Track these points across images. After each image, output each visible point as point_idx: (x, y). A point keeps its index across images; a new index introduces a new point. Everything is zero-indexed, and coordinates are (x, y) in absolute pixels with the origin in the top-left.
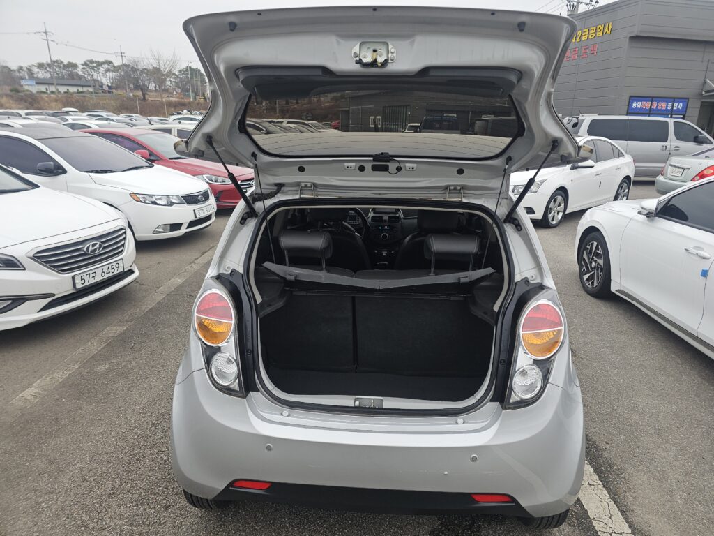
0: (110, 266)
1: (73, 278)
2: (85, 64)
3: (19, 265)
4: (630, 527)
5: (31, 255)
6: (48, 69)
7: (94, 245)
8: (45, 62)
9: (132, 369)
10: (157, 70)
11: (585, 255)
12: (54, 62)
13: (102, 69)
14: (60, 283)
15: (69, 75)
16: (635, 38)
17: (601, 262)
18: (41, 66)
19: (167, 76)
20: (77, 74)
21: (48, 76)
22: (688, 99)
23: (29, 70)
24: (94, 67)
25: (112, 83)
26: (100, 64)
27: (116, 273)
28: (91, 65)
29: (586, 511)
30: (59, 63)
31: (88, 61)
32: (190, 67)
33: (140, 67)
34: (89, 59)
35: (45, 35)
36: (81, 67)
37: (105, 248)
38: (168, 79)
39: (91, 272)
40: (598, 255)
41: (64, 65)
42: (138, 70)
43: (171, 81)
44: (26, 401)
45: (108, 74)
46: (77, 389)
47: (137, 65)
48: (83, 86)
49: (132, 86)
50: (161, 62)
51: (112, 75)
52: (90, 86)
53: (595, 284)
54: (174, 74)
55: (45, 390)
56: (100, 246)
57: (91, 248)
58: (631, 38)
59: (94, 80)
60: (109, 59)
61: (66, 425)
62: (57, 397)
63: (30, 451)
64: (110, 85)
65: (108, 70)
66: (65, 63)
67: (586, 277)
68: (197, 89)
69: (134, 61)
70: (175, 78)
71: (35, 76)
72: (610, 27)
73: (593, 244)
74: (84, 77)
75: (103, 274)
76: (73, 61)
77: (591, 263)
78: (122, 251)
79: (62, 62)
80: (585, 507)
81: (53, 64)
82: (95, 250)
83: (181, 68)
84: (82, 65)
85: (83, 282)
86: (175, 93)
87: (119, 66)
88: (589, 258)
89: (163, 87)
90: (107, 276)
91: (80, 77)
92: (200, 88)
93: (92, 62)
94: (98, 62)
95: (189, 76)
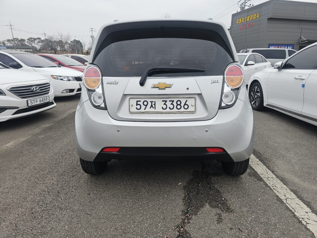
0: (43, 98)
1: (27, 101)
2: (29, 39)
3: (3, 93)
4: (276, 176)
5: (8, 89)
6: (12, 42)
7: (36, 88)
8: (10, 39)
9: (55, 137)
10: (61, 42)
11: (252, 94)
12: (14, 39)
13: (36, 42)
14: (21, 103)
15: (21, 44)
16: (270, 19)
17: (259, 94)
18: (8, 41)
19: (65, 44)
20: (25, 45)
21: (12, 45)
22: (294, 45)
23: (3, 43)
24: (33, 40)
25: (41, 48)
26: (35, 39)
27: (46, 101)
28: (31, 40)
29: (256, 172)
30: (17, 39)
31: (30, 38)
32: (76, 40)
33: (53, 40)
34: (30, 37)
35: (10, 26)
36: (27, 41)
37: (41, 90)
38: (65, 45)
39: (35, 99)
40: (258, 92)
41: (19, 40)
42: (52, 41)
43: (67, 46)
44: (8, 147)
45: (39, 44)
46: (31, 143)
47: (52, 39)
48: (27, 49)
49: (50, 49)
50: (63, 37)
51: (40, 44)
52: (31, 49)
53: (257, 105)
54: (68, 43)
55: (16, 144)
56: (39, 89)
57: (35, 89)
58: (268, 19)
59: (33, 47)
60: (39, 37)
61: (26, 154)
62: (21, 146)
63: (11, 162)
64: (40, 48)
65: (39, 42)
66: (20, 39)
67: (253, 103)
68: (79, 49)
69: (50, 37)
70: (69, 45)
71: (6, 45)
72: (259, 15)
73: (255, 88)
74: (28, 45)
75: (40, 101)
76: (23, 38)
77: (255, 96)
78: (48, 93)
79: (18, 39)
80: (256, 171)
81: (14, 40)
82: (37, 90)
83: (71, 41)
84: (27, 40)
85: (31, 103)
86: (69, 51)
87: (44, 40)
88: (254, 94)
89: (64, 49)
90: (42, 102)
91: (26, 45)
92: (80, 49)
93: (31, 38)
94: (34, 38)
95: (75, 44)
